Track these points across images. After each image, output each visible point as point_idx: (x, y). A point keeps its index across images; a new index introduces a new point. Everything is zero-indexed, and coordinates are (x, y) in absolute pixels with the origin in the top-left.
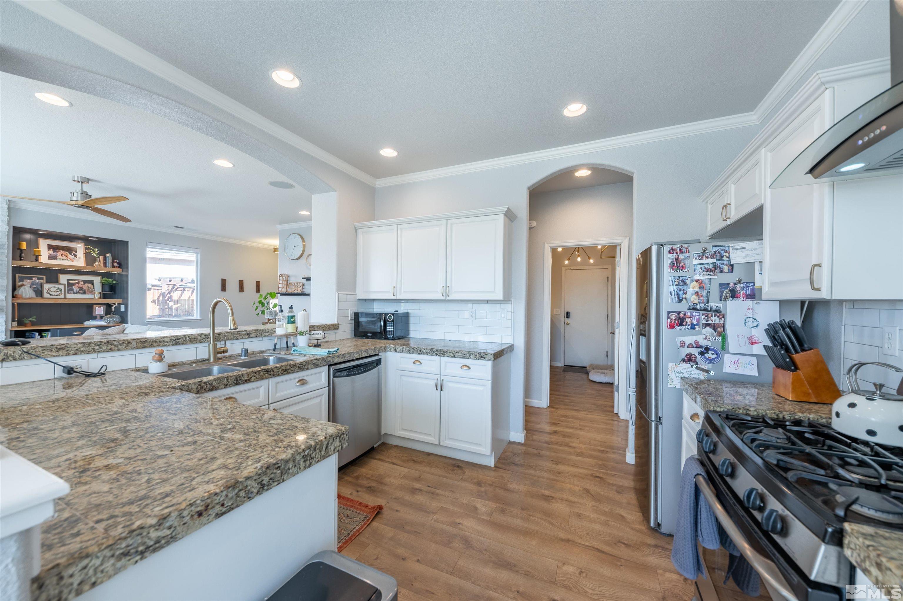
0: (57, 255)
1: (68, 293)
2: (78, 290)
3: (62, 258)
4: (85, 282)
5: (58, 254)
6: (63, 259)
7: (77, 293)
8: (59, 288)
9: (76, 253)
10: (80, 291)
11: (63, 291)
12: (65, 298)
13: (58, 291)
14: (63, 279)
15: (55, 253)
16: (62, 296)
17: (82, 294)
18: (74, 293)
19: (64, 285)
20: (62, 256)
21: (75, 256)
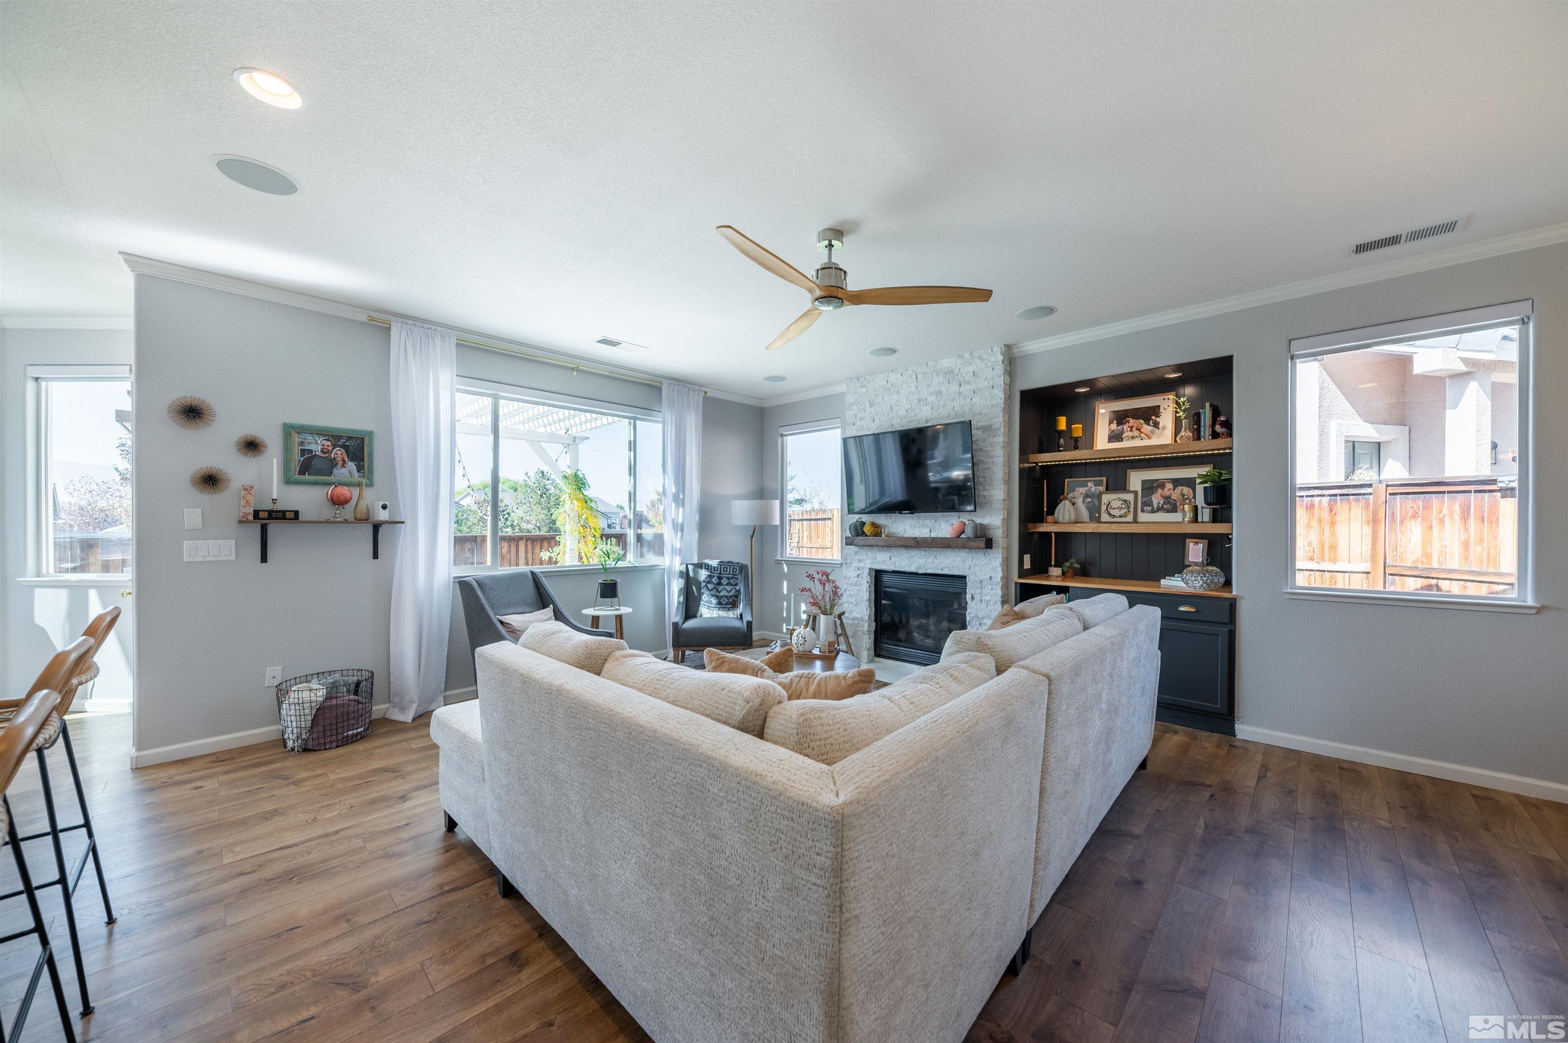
0: (1123, 429)
1: (1143, 511)
2: (1162, 502)
3: (1131, 434)
4: (1177, 482)
5: (1125, 427)
6: (1133, 437)
7: (1159, 509)
8: (1125, 501)
9: (1158, 419)
10: (1165, 506)
11: (1132, 506)
12: (1135, 521)
13: (1124, 506)
14: (1136, 479)
15: (1120, 427)
16: (1130, 518)
17: (1168, 511)
18: (1153, 511)
19: (1136, 493)
20: (1131, 431)
21: (1156, 425)
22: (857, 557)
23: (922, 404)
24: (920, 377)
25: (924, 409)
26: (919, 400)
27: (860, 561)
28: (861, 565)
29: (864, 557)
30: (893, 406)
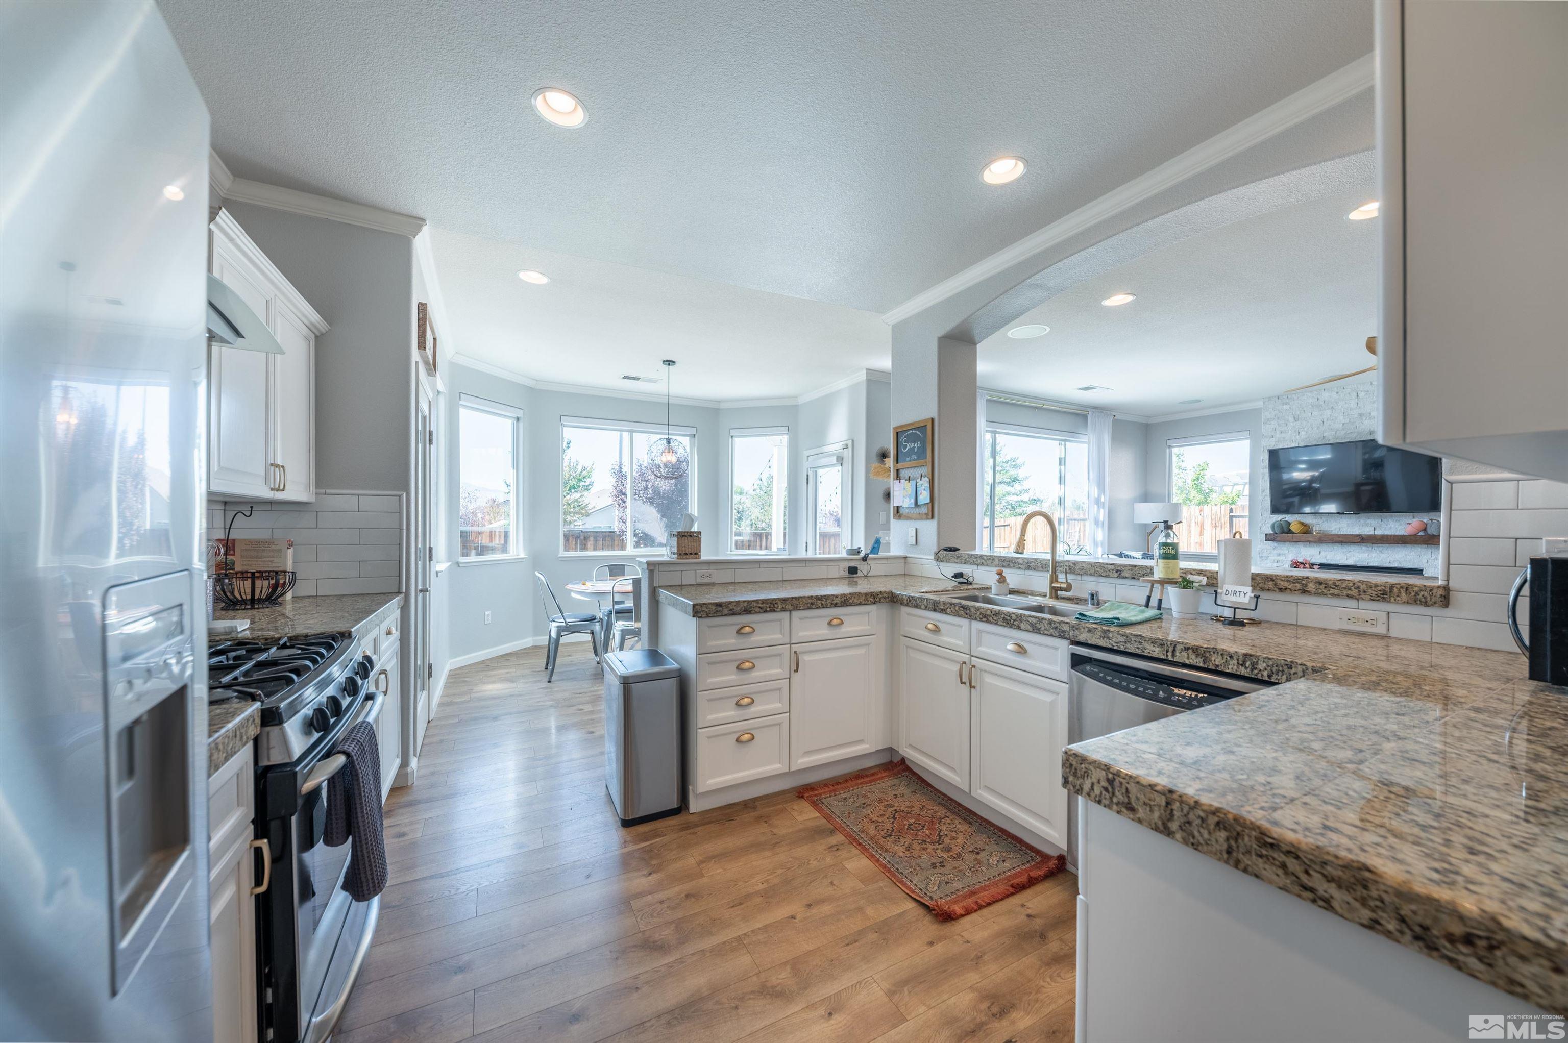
22: (1275, 552)
23: (1364, 418)
24: (1361, 395)
25: (1367, 422)
26: (1361, 415)
27: (1279, 555)
28: (1281, 558)
29: (1286, 552)
30: (1325, 420)
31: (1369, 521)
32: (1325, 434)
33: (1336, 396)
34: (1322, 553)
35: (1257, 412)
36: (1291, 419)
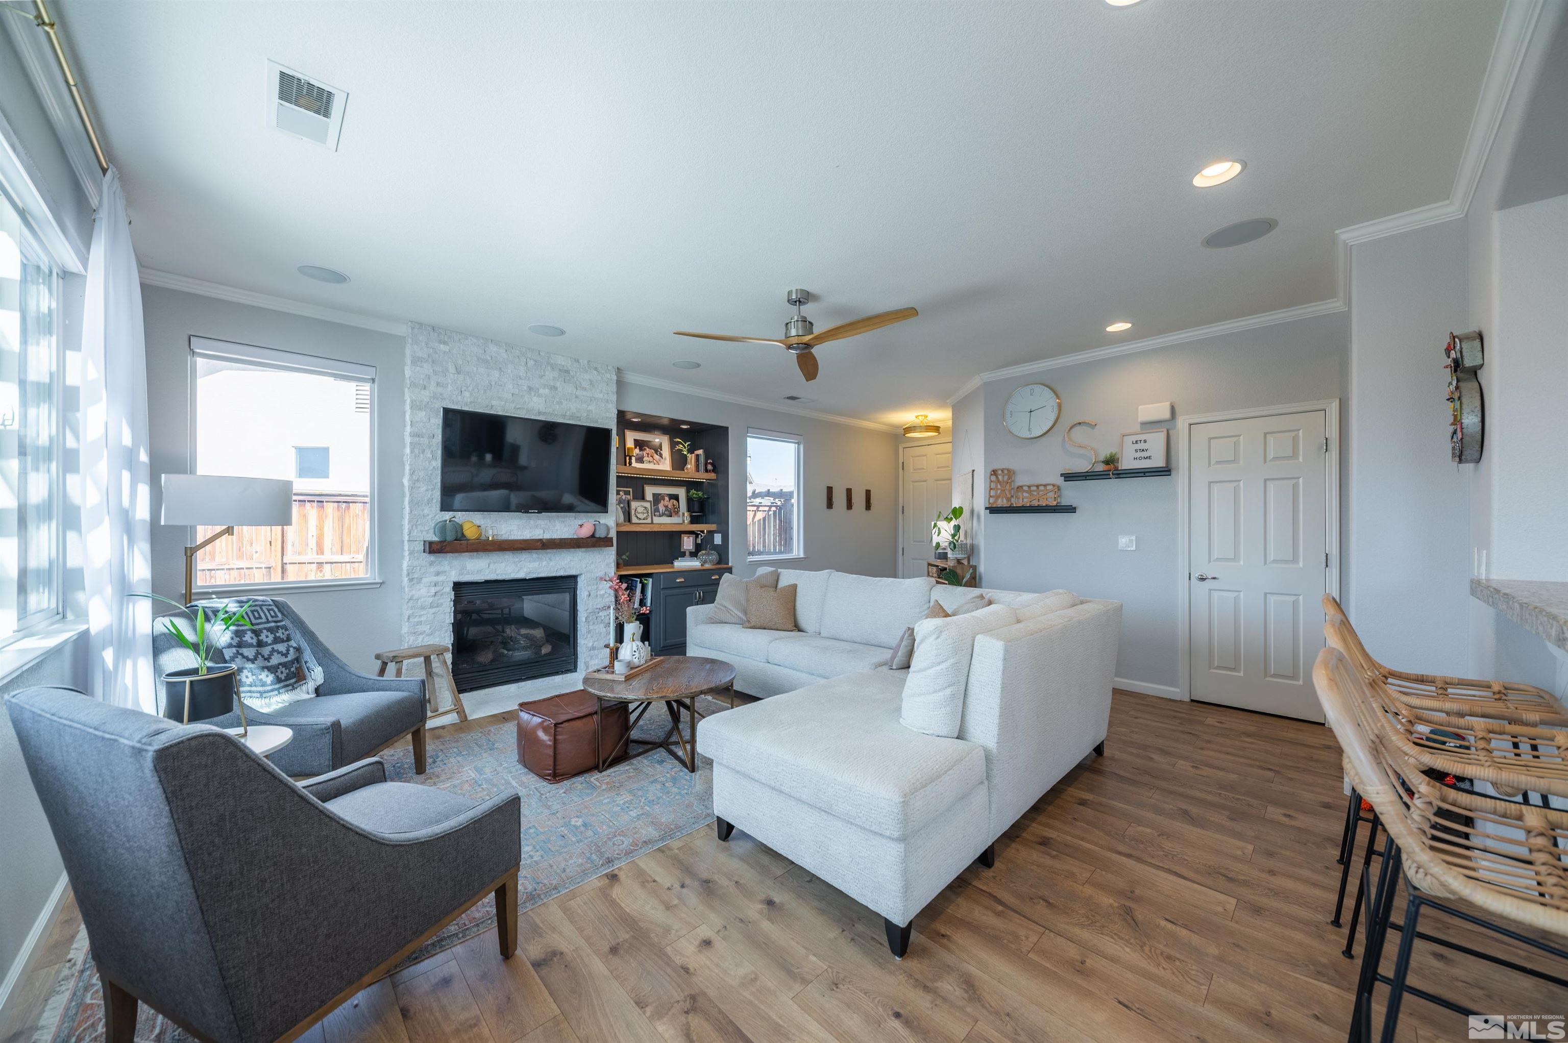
0: (644, 455)
1: (655, 515)
2: (664, 510)
3: (648, 459)
4: (670, 497)
5: (644, 453)
6: (650, 461)
7: (663, 514)
10: (666, 512)
12: (652, 523)
14: (650, 491)
15: (642, 452)
16: (649, 521)
17: (668, 516)
18: (660, 516)
19: (650, 501)
20: (648, 456)
21: (661, 456)
22: (433, 569)
23: (533, 394)
24: (531, 363)
25: (535, 399)
26: (530, 389)
27: (438, 574)
28: (441, 578)
29: (447, 568)
30: (493, 383)
31: (539, 522)
32: (494, 403)
33: (504, 355)
34: (491, 566)
35: (400, 341)
36: (452, 369)
